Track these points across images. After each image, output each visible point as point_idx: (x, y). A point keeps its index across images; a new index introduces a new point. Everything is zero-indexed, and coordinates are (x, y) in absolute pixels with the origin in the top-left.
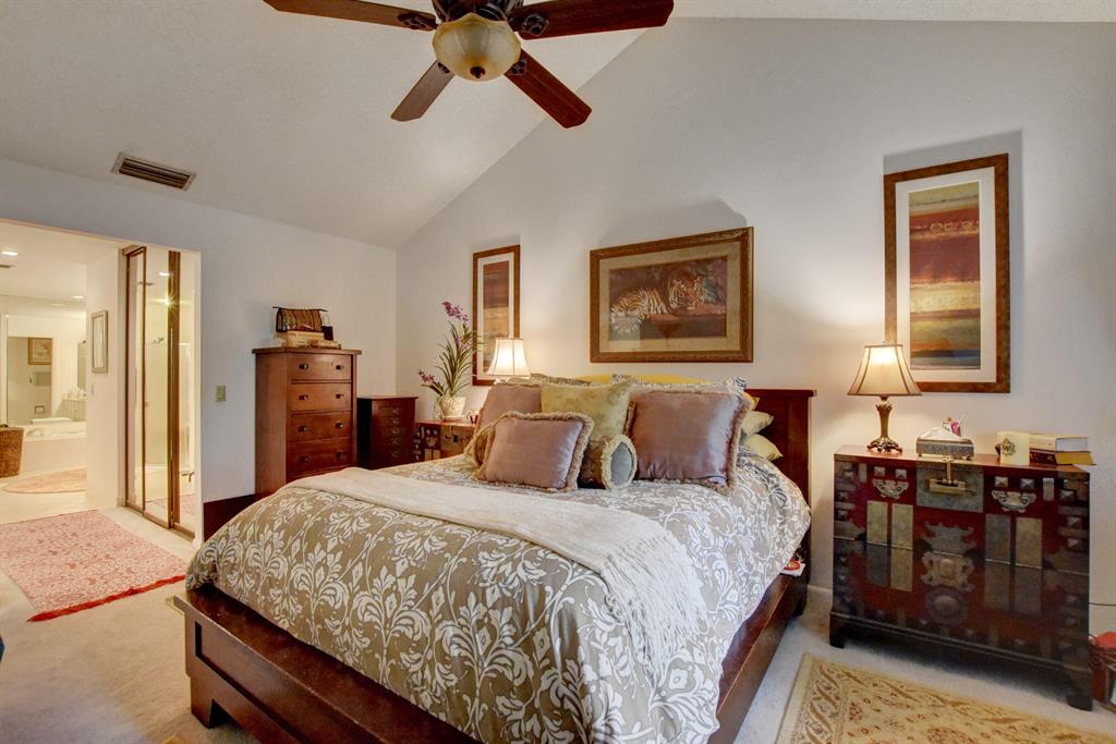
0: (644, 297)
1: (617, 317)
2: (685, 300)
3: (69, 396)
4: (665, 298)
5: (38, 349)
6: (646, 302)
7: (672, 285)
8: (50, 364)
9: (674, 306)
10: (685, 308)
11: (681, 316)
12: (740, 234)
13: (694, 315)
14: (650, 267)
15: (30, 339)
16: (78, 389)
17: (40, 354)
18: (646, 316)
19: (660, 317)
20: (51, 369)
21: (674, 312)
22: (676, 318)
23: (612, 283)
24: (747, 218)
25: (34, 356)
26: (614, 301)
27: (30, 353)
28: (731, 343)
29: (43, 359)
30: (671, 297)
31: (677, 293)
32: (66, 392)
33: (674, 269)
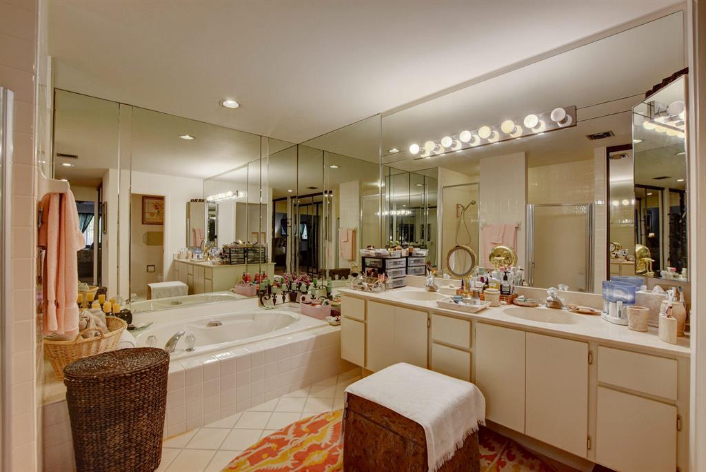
3: (179, 256)
5: (150, 207)
8: (162, 224)
15: (145, 197)
16: (187, 249)
17: (152, 214)
20: (163, 229)
25: (147, 216)
27: (143, 213)
29: (155, 219)
32: (176, 253)
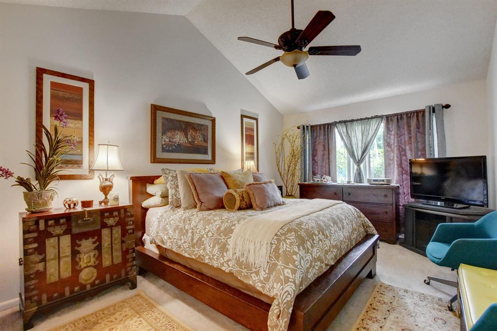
0: (178, 134)
1: (165, 141)
2: (194, 138)
4: (187, 137)
6: (179, 137)
7: (189, 131)
9: (190, 140)
10: (194, 142)
11: (192, 145)
12: (213, 119)
13: (197, 145)
14: (181, 121)
18: (179, 143)
19: (184, 144)
21: (190, 143)
22: (190, 145)
23: (163, 125)
24: (212, 113)
26: (164, 133)
28: (209, 157)
30: (189, 136)
31: (191, 135)
33: (190, 125)
